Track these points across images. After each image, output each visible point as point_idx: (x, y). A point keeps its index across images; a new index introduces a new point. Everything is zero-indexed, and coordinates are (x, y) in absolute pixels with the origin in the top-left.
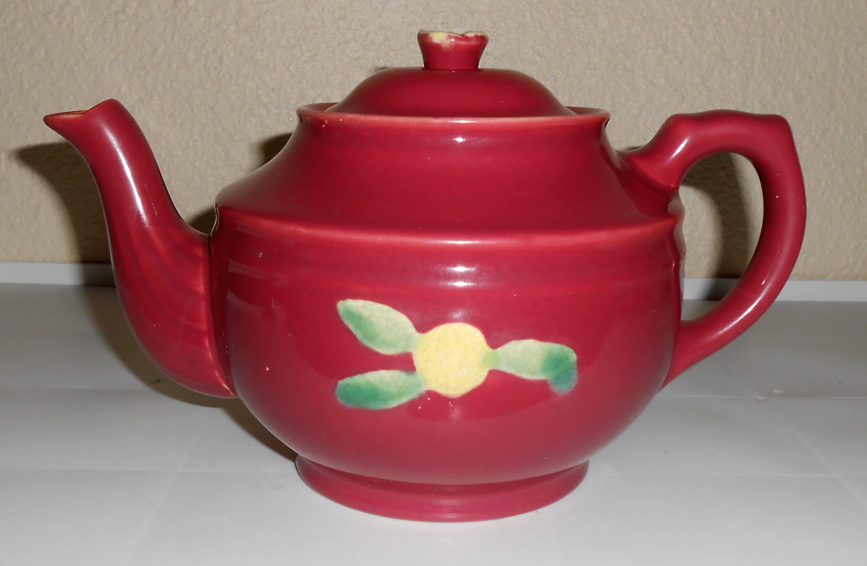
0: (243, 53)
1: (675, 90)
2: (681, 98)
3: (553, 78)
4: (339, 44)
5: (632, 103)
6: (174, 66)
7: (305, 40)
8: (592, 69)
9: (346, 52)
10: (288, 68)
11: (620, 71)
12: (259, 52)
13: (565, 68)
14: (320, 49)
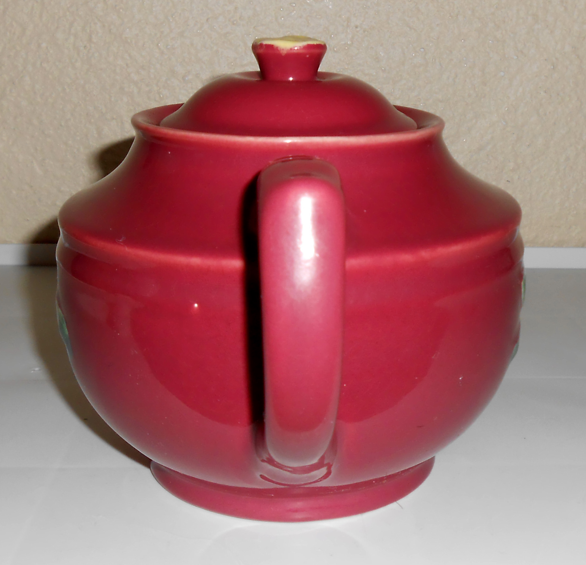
0: (112, 31)
1: (546, 60)
2: (552, 67)
3: (423, 50)
4: (207, 20)
5: (502, 74)
6: (44, 45)
7: (174, 17)
8: (462, 40)
9: (215, 27)
10: (158, 45)
11: (490, 42)
12: (128, 30)
13: (435, 39)
14: (188, 25)
